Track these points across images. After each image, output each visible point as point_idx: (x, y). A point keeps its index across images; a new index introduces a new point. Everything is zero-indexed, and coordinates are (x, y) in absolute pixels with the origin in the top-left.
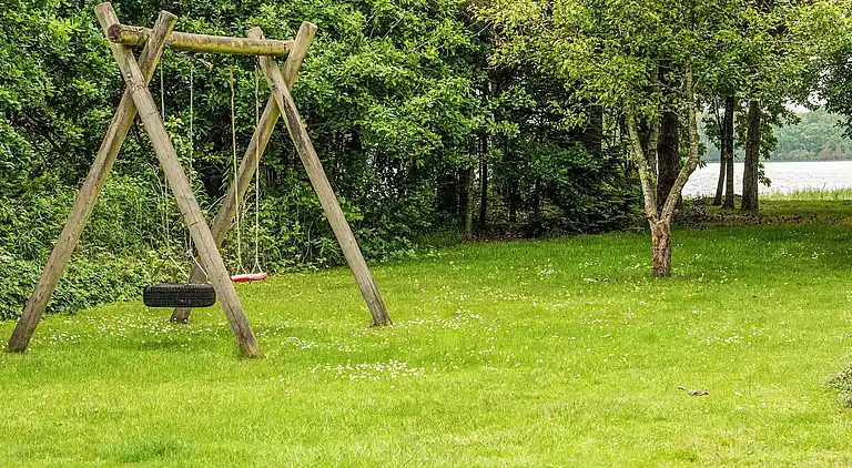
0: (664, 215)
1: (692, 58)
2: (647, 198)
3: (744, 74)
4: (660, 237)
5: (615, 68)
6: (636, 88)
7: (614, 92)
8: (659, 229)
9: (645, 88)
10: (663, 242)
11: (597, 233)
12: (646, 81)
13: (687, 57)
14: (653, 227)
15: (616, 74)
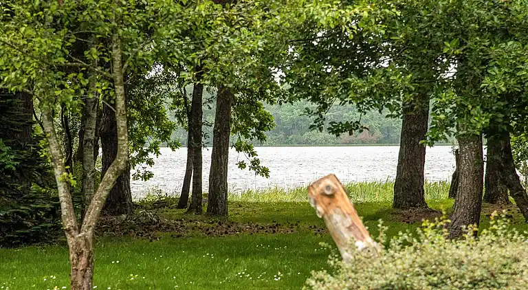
0: (84, 226)
1: (120, 31)
2: (64, 205)
3: (188, 52)
4: (80, 254)
5: (22, 42)
6: (51, 68)
7: (23, 72)
8: (78, 244)
9: (60, 68)
10: (84, 260)
11: (17, 245)
12: (62, 60)
13: (114, 30)
14: (71, 242)
15: (24, 50)
